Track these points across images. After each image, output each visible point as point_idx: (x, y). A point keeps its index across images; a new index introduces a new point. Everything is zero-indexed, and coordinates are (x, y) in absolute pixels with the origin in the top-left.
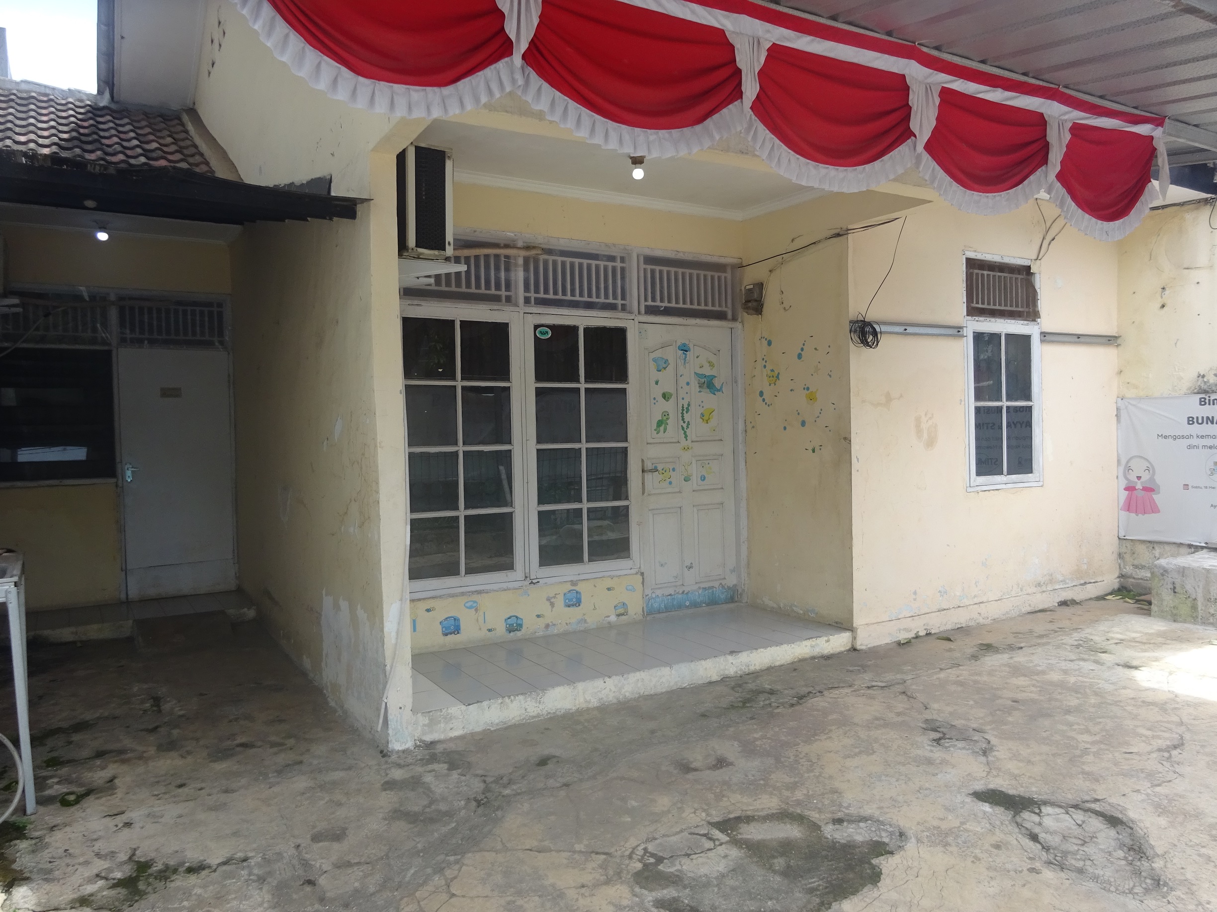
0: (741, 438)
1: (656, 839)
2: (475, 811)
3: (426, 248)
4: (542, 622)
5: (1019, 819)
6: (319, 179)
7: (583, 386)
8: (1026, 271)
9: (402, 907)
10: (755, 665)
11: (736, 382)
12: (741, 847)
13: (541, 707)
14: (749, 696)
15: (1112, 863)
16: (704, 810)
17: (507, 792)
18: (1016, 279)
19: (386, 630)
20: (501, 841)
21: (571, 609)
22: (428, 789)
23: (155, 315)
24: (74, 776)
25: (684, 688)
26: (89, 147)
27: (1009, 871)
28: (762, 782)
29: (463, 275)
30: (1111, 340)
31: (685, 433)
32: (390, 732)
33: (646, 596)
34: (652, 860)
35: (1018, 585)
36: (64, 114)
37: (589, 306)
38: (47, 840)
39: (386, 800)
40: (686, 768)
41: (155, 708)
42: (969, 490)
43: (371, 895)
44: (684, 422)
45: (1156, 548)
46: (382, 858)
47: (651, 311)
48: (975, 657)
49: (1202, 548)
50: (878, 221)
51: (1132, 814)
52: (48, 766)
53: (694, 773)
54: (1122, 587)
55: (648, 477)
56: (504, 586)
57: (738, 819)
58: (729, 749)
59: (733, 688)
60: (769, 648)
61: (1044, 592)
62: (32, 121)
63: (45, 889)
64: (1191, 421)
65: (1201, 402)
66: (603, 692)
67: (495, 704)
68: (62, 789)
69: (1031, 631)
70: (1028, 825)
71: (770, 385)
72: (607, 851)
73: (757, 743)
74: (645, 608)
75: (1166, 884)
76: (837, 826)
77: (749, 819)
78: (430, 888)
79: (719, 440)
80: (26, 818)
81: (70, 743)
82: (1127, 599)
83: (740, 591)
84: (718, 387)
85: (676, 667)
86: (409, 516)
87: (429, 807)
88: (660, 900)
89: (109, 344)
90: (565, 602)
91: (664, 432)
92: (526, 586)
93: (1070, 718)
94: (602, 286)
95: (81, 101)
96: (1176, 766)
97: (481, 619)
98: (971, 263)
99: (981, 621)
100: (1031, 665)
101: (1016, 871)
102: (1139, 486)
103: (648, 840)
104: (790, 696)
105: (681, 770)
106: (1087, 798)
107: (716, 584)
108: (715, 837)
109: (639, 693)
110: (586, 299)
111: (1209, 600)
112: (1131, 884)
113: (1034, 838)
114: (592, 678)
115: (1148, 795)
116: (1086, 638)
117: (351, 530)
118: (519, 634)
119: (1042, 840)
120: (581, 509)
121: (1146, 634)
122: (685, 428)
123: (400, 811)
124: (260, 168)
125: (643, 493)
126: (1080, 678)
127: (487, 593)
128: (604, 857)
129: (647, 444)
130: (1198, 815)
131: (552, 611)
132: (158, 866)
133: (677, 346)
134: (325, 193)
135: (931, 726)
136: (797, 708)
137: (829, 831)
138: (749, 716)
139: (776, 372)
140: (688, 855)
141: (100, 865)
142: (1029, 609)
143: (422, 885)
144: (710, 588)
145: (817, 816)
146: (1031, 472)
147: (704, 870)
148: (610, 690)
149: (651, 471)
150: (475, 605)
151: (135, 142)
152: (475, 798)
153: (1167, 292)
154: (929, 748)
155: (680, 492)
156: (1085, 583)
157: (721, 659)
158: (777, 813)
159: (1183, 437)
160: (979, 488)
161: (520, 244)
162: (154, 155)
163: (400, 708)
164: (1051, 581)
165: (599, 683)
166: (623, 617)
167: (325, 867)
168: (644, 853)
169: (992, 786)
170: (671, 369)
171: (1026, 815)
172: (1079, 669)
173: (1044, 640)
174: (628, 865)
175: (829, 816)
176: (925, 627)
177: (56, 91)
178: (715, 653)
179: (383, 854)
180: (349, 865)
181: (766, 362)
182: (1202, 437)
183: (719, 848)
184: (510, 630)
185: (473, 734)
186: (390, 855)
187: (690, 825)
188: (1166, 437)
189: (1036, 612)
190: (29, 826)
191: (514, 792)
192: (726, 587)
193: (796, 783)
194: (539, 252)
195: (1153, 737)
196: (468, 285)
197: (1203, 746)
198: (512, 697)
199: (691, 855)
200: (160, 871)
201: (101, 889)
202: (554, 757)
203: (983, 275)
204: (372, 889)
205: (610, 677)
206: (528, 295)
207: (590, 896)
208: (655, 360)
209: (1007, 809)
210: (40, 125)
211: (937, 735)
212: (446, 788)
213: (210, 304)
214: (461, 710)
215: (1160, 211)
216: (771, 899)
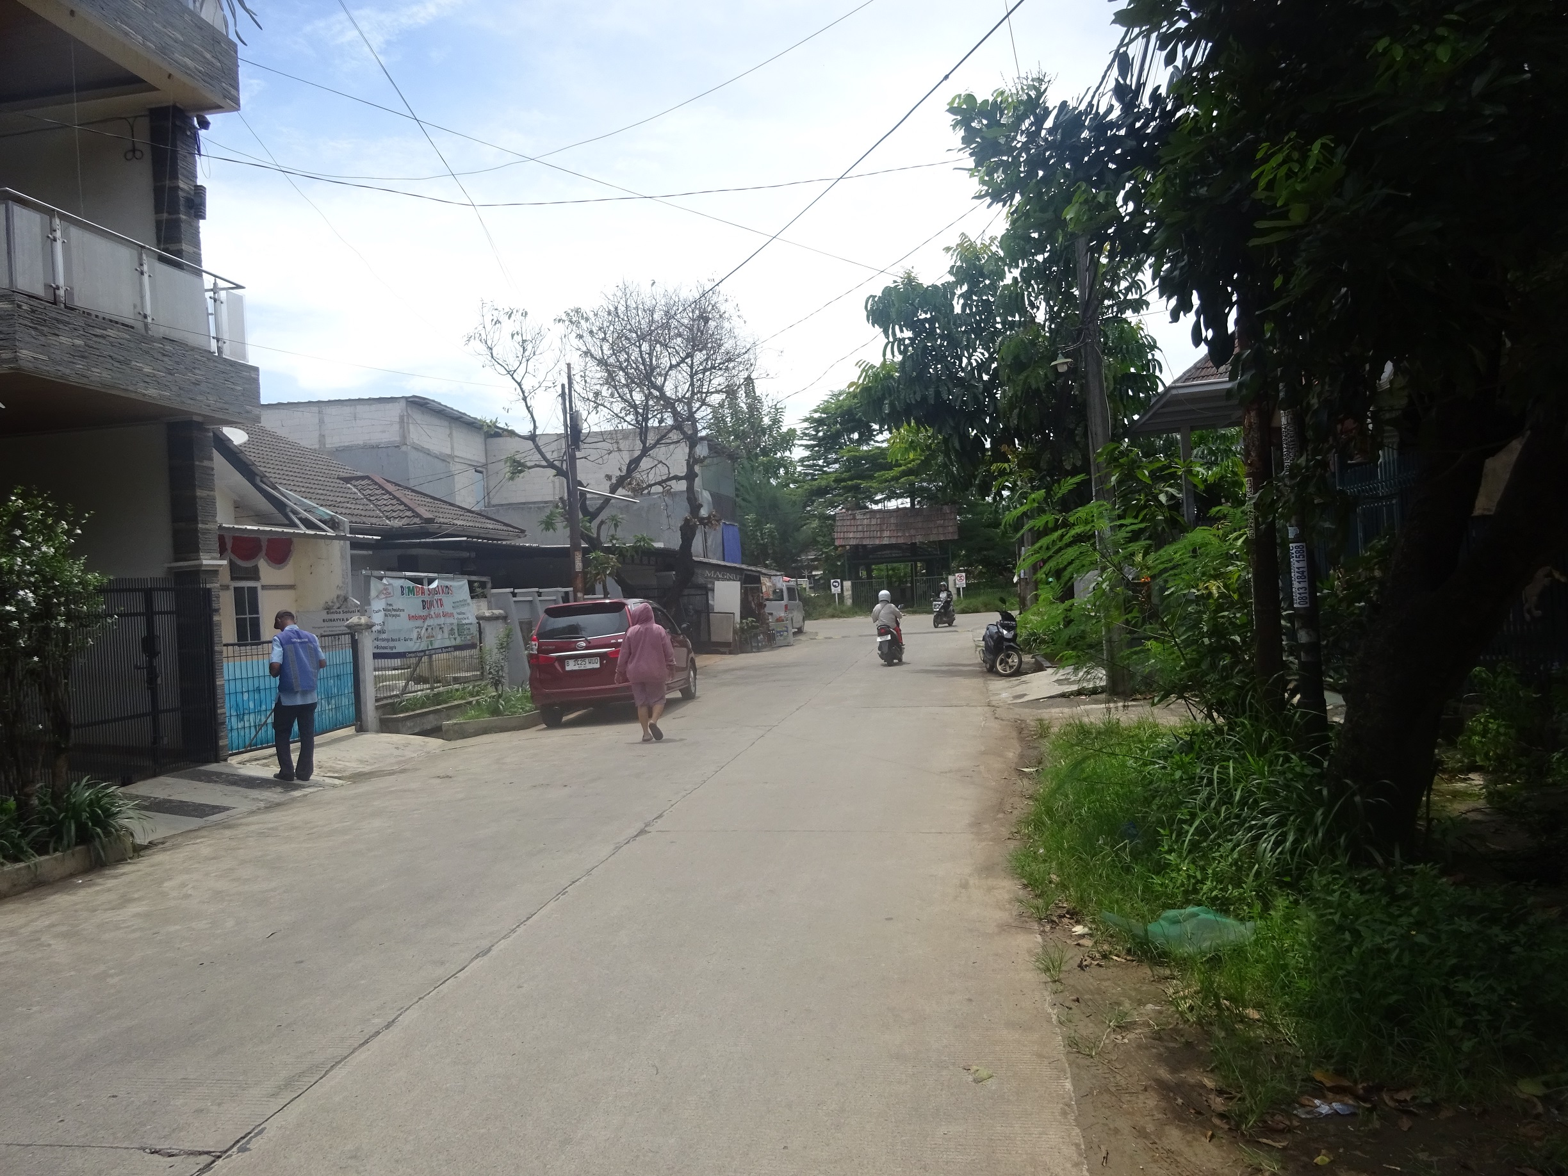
30: (291, 587)
64: (324, 621)
65: (326, 612)
146: (259, 644)
153: (313, 568)
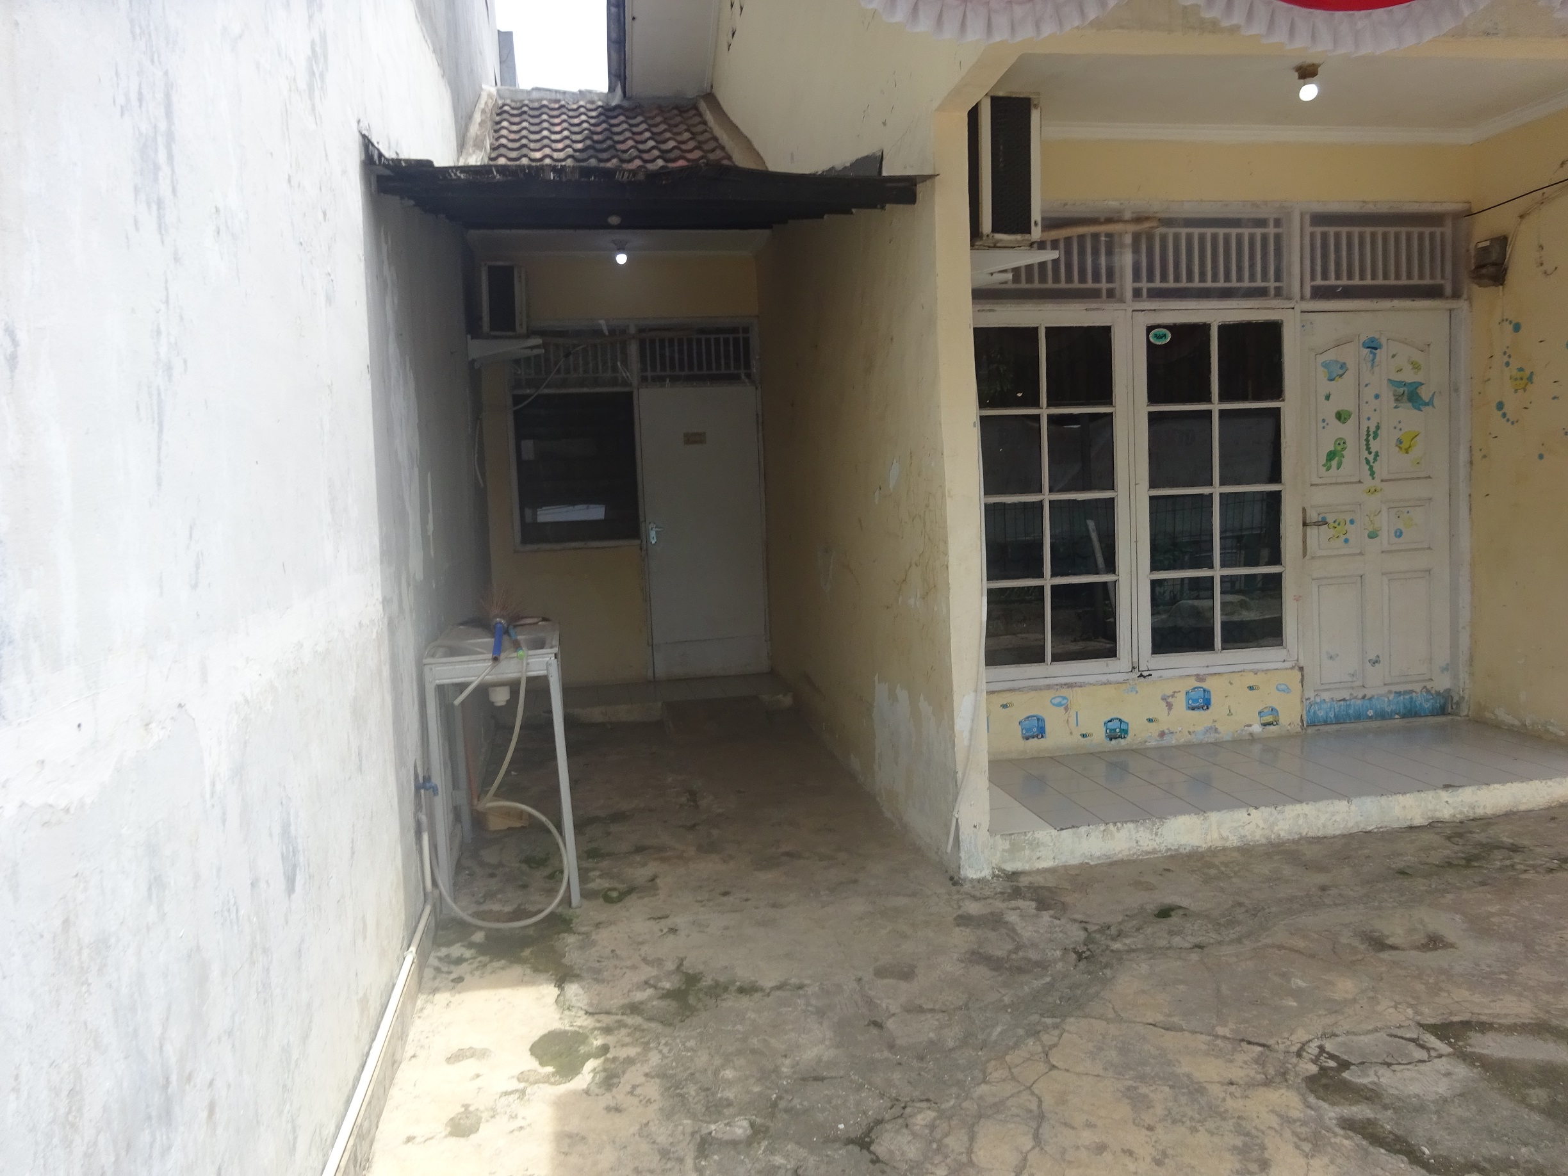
0: (1463, 472)
1: (1337, 1036)
2: (1076, 965)
3: (1005, 232)
4: (1154, 729)
6: (867, 157)
7: (1216, 407)
9: (990, 1071)
11: (1457, 390)
12: (1472, 1064)
13: (1158, 840)
14: (1476, 852)
16: (1411, 1006)
17: (1117, 946)
19: (957, 728)
20: (1113, 1008)
21: (1196, 713)
22: (1012, 931)
23: (676, 348)
24: (615, 870)
25: (1370, 832)
26: (605, 156)
28: (1503, 977)
29: (1050, 266)
31: (1371, 468)
32: (962, 854)
33: (1307, 699)
34: (1332, 1064)
36: (576, 121)
37: (1226, 294)
38: (593, 937)
39: (962, 939)
40: (1379, 944)
41: (692, 803)
43: (950, 1050)
44: (1370, 453)
46: (960, 1008)
47: (1320, 293)
52: (589, 857)
53: (1394, 952)
55: (1312, 532)
56: (1104, 678)
57: (1467, 1025)
58: (1447, 924)
59: (1449, 838)
60: (1509, 784)
62: (545, 133)
63: (596, 990)
66: (1247, 828)
67: (1097, 831)
68: (605, 884)
71: (1516, 391)
72: (1263, 1041)
73: (1493, 920)
74: (1305, 717)
77: (1484, 1027)
78: (1023, 1052)
79: (1426, 478)
80: (571, 910)
81: (609, 834)
83: (1456, 699)
84: (1426, 398)
85: (1355, 801)
86: (986, 585)
87: (1015, 953)
88: (1348, 1120)
89: (630, 385)
90: (1187, 703)
91: (1338, 468)
92: (1134, 679)
94: (1246, 264)
95: (592, 102)
97: (1073, 721)
103: (1324, 1036)
104: (1546, 857)
105: (1370, 945)
107: (1417, 687)
108: (1428, 1045)
109: (1300, 834)
110: (1221, 284)
114: (1230, 807)
117: (912, 601)
118: (1122, 742)
120: (1212, 578)
122: (1372, 461)
123: (979, 953)
124: (792, 154)
125: (1305, 555)
127: (1081, 686)
128: (1260, 1049)
129: (1312, 485)
131: (1169, 714)
132: (707, 982)
133: (1361, 344)
134: (875, 173)
136: (1560, 875)
138: (1477, 879)
139: (1528, 373)
140: (1389, 1065)
141: (649, 972)
143: (1013, 1048)
144: (1406, 692)
147: (1413, 1089)
148: (1257, 826)
149: (1318, 524)
150: (1065, 701)
151: (651, 143)
152: (1074, 949)
155: (1361, 554)
157: (1429, 796)
158: (1530, 1024)
161: (1128, 215)
162: (672, 155)
163: (975, 827)
165: (1241, 815)
166: (1271, 727)
167: (893, 1009)
168: (1319, 1052)
170: (1349, 378)
174: (1295, 1066)
177: (567, 96)
179: (961, 1003)
180: (921, 1010)
181: (1510, 356)
183: (1436, 1060)
184: (1112, 737)
185: (1066, 868)
186: (970, 1005)
187: (1389, 1024)
190: (575, 920)
191: (1126, 948)
192: (1433, 692)
193: (1562, 984)
194: (1155, 224)
196: (1056, 279)
198: (1119, 825)
199: (1393, 1064)
200: (710, 987)
201: (650, 998)
202: (1180, 907)
204: (951, 1044)
205: (1256, 808)
206: (1138, 285)
207: (1242, 1097)
208: (1325, 365)
210: (554, 137)
212: (1035, 931)
213: (734, 330)
214: (1051, 836)
216: (1526, 1145)
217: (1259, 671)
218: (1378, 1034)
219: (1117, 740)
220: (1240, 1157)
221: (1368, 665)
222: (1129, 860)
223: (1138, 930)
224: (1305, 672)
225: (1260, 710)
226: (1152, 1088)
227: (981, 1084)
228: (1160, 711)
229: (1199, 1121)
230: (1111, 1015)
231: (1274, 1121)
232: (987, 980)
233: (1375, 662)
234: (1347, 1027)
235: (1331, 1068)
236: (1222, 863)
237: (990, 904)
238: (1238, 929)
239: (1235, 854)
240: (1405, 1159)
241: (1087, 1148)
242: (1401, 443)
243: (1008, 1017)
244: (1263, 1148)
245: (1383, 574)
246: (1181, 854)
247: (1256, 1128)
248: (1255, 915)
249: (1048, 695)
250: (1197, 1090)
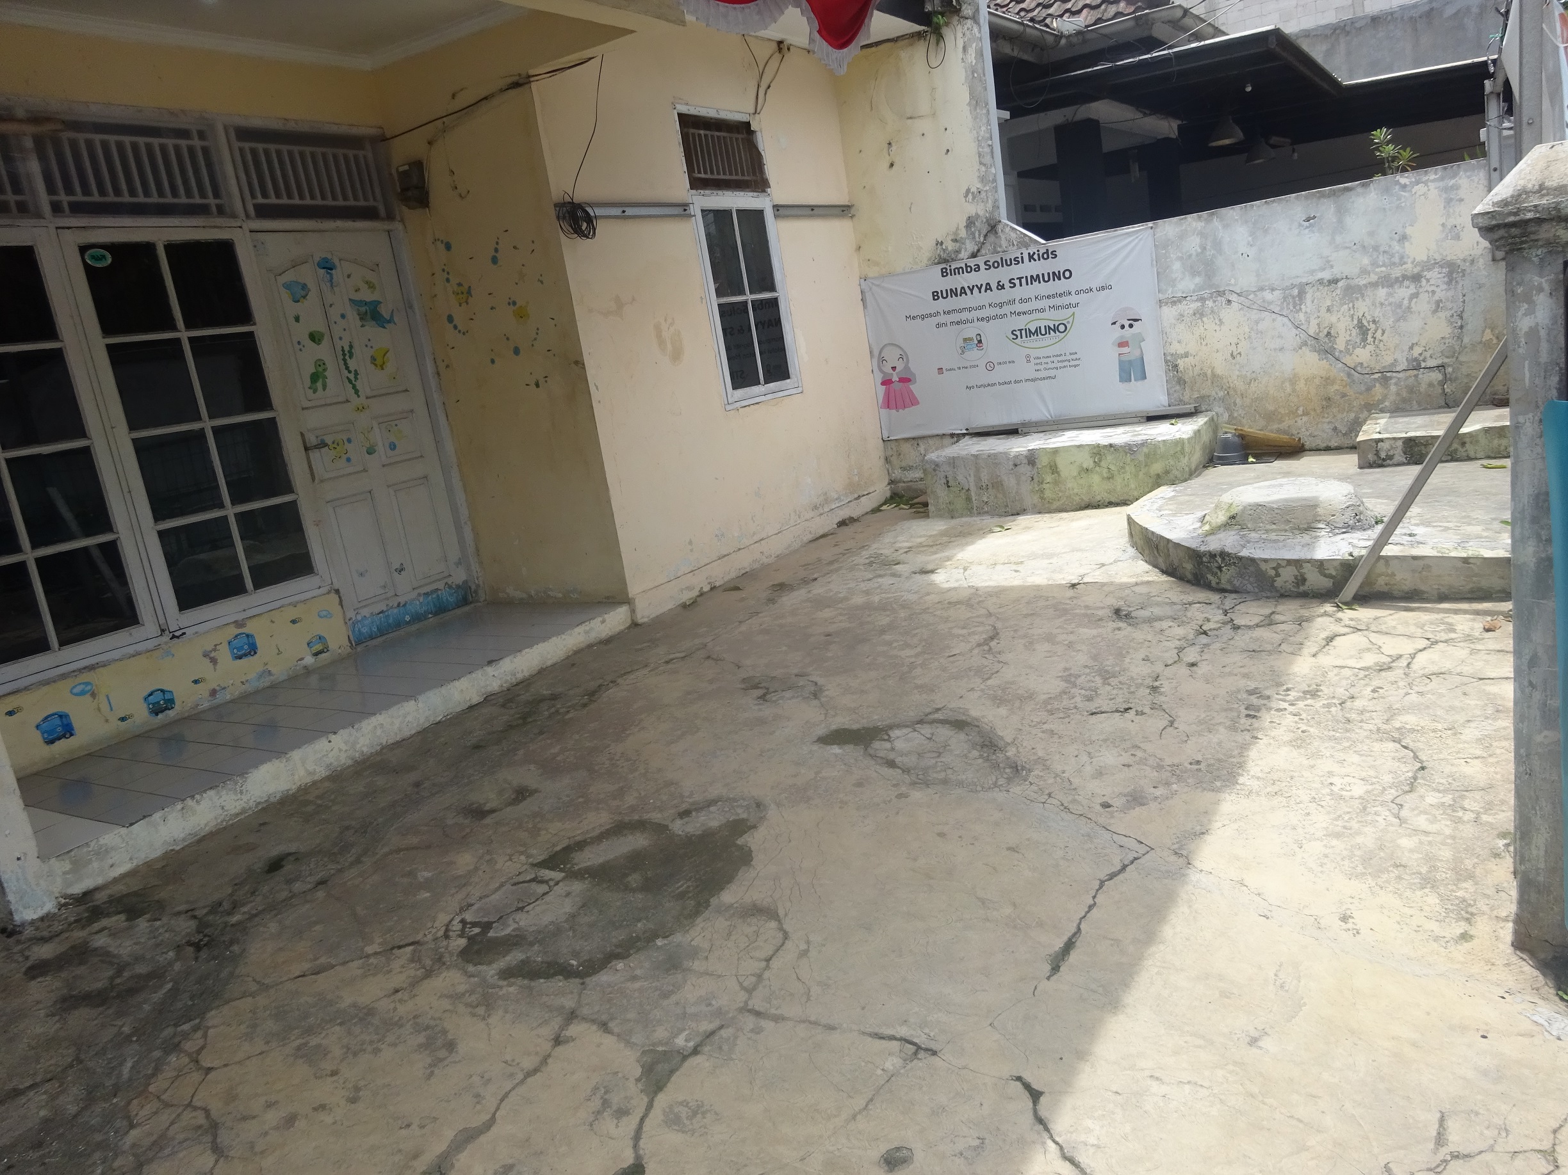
0: (433, 382)
1: (472, 905)
2: (196, 958)
4: (203, 690)
5: (871, 752)
7: (183, 334)
8: (745, 129)
9: (135, 1113)
10: (522, 671)
11: (411, 307)
12: (583, 878)
13: (245, 798)
14: (528, 710)
15: (971, 765)
16: (522, 853)
17: (235, 918)
18: (737, 139)
20: (254, 980)
21: (244, 660)
22: (105, 955)
25: (439, 722)
27: (878, 805)
28: (581, 800)
30: (844, 211)
31: (354, 387)
32: (11, 897)
33: (349, 620)
34: (477, 930)
35: (795, 512)
39: (43, 991)
40: (479, 813)
42: (729, 407)
43: (75, 1116)
44: (350, 372)
45: (921, 444)
46: (71, 1066)
47: (263, 212)
48: (771, 601)
49: (964, 435)
50: (569, 62)
51: (974, 713)
53: (494, 815)
54: (895, 494)
55: (315, 455)
56: (131, 650)
57: (568, 849)
58: (528, 776)
59: (503, 706)
60: (535, 646)
61: (821, 514)
64: (936, 296)
65: (942, 272)
66: (330, 755)
67: (174, 812)
69: (819, 560)
70: (882, 754)
71: (460, 304)
72: (412, 940)
73: (558, 758)
74: (351, 637)
75: (1023, 768)
76: (686, 819)
77: (580, 845)
78: (168, 1073)
79: (404, 391)
82: (902, 506)
83: (473, 587)
84: (387, 316)
85: (421, 698)
87: (118, 977)
88: (507, 970)
90: (232, 653)
91: (324, 390)
92: (166, 643)
93: (887, 637)
94: (179, 178)
96: (998, 656)
97: (105, 707)
98: (686, 121)
99: (765, 561)
100: (831, 594)
101: (885, 802)
102: (895, 378)
103: (462, 910)
104: (578, 696)
105: (473, 817)
106: (928, 710)
107: (441, 585)
108: (546, 878)
109: (381, 744)
111: (981, 488)
112: (994, 779)
113: (891, 764)
114: (311, 740)
115: (982, 690)
116: (875, 553)
118: (171, 713)
119: (900, 765)
120: (226, 517)
121: (931, 536)
122: (353, 379)
123: (72, 997)
125: (313, 479)
126: (883, 595)
127: (104, 666)
128: (411, 948)
129: (303, 409)
130: (1031, 696)
131: (215, 670)
133: (316, 264)
135: (751, 684)
136: (592, 706)
137: (679, 827)
138: (536, 731)
139: (466, 287)
140: (521, 909)
142: (810, 537)
143: (154, 1075)
144: (433, 592)
145: (659, 815)
146: (788, 377)
147: (547, 919)
148: (340, 750)
149: (318, 447)
150: (89, 688)
152: (188, 942)
153: (894, 148)
154: (756, 708)
155: (365, 470)
156: (859, 497)
157: (478, 675)
158: (611, 828)
159: (931, 315)
160: (738, 405)
161: (20, 113)
163: (19, 859)
164: (827, 501)
165: (322, 745)
166: (323, 655)
168: (463, 925)
169: (834, 727)
170: (313, 295)
171: (877, 744)
172: (880, 586)
173: (836, 566)
174: (447, 947)
175: (672, 811)
176: (709, 581)
178: (469, 669)
179: (69, 1060)
181: (448, 273)
182: (949, 313)
183: (556, 888)
184: (156, 710)
185: (148, 864)
186: (82, 1056)
187: (510, 875)
188: (914, 318)
189: (817, 539)
191: (247, 916)
192: (454, 586)
193: (622, 788)
194: (59, 126)
195: (969, 634)
197: (1015, 631)
198: (197, 797)
199: (525, 907)
202: (290, 854)
203: (699, 135)
204: (72, 1109)
205: (335, 733)
206: (55, 199)
207: (410, 998)
208: (287, 286)
209: (856, 744)
211: (760, 692)
212: (135, 944)
214: (121, 836)
215: (874, 49)
216: (639, 920)
217: (297, 603)
218: (505, 888)
219: (164, 713)
220: (428, 1052)
221: (396, 574)
222: (219, 829)
223: (253, 893)
224: (341, 595)
225: (307, 640)
226: (323, 1035)
227: (128, 1132)
228: (204, 669)
229: (379, 1041)
230: (254, 987)
231: (446, 1004)
232: (94, 1020)
233: (400, 570)
234: (478, 894)
235: (477, 935)
236: (318, 797)
237: (67, 938)
238: (353, 851)
239: (327, 784)
240: (561, 977)
241: (277, 1128)
242: (375, 360)
243: (136, 1047)
244: (445, 1032)
245: (388, 486)
246: (273, 804)
247: (433, 1018)
248: (365, 832)
249: (65, 686)
250: (365, 1015)
